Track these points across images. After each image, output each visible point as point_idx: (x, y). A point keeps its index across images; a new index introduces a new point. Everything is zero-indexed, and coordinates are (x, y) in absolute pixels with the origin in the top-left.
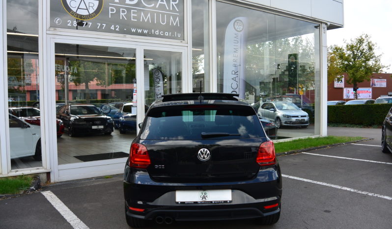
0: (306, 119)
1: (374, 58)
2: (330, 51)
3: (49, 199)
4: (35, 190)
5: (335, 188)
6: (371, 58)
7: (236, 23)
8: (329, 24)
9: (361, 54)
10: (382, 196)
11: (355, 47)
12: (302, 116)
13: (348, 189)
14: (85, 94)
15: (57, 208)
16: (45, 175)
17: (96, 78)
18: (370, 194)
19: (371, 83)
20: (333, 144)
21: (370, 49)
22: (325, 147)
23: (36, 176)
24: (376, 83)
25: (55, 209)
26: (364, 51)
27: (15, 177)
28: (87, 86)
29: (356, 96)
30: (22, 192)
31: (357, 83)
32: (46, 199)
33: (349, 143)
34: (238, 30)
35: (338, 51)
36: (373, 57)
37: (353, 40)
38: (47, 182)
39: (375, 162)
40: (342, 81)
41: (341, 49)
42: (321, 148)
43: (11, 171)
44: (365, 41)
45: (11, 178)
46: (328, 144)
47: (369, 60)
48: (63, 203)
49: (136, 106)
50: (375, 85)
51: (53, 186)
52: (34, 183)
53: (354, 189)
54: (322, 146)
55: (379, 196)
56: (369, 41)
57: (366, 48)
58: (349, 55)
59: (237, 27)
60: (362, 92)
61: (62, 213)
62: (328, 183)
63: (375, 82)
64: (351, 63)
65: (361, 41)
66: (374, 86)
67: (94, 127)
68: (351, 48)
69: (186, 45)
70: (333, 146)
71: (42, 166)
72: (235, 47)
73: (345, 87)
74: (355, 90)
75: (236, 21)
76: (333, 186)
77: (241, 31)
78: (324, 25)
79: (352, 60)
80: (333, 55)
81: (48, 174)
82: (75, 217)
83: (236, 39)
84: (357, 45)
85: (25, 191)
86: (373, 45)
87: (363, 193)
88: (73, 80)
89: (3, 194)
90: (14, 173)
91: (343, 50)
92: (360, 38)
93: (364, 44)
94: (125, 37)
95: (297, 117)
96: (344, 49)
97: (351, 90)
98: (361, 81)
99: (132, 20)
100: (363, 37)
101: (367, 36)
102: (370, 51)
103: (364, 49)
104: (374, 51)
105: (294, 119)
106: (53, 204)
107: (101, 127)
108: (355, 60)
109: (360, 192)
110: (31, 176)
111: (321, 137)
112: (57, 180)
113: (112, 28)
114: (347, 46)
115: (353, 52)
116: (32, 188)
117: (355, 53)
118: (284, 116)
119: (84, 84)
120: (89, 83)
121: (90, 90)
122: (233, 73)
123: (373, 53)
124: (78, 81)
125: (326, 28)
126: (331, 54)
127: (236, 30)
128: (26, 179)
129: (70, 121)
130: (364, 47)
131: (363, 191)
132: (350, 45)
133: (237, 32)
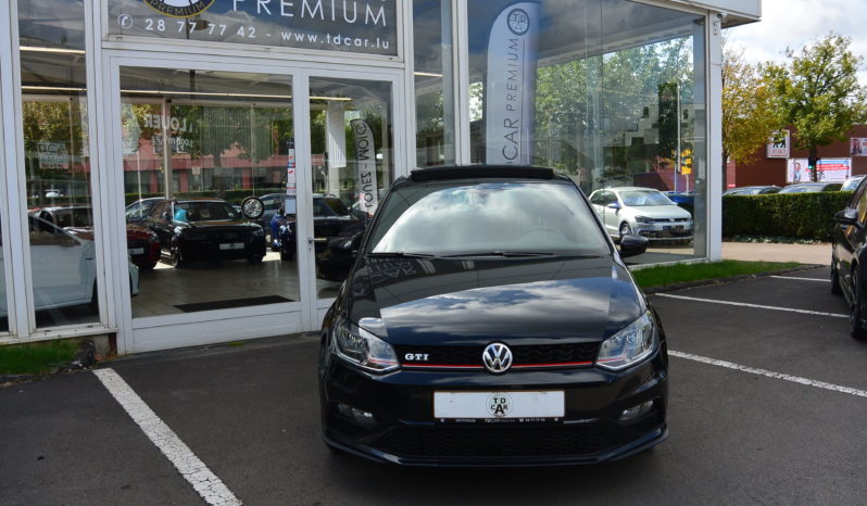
0: (686, 225)
1: (856, 92)
2: (756, 76)
3: (106, 383)
4: (82, 368)
5: (700, 363)
6: (851, 91)
7: (512, 17)
8: (725, 14)
9: (827, 82)
10: (793, 379)
11: (814, 66)
12: (677, 220)
13: (726, 364)
14: (214, 179)
15: (118, 399)
16: (106, 339)
17: (236, 143)
18: (768, 374)
19: (852, 148)
20: (730, 277)
21: (848, 70)
22: (708, 283)
23: (86, 341)
24: (863, 148)
25: (114, 399)
26: (835, 75)
27: (44, 342)
28: (217, 161)
29: (815, 175)
30: (55, 371)
31: (818, 147)
32: (100, 383)
33: (767, 274)
34: (519, 31)
35: (774, 76)
36: (854, 88)
37: (809, 48)
38: (109, 355)
39: (808, 312)
40: (783, 142)
41: (781, 72)
42: (700, 284)
43: (35, 332)
44: (836, 53)
45: (35, 346)
46: (716, 276)
47: (844, 95)
48: (132, 391)
49: (295, 197)
50: (860, 152)
51: (121, 362)
52: (80, 354)
53: (739, 364)
54: (703, 280)
55: (787, 377)
56: (846, 51)
57: (839, 67)
58: (800, 86)
59: (514, 25)
60: (830, 168)
61: (127, 407)
62: (687, 352)
63: (861, 145)
64: (804, 103)
65: (826, 53)
66: (858, 155)
67: (224, 246)
68: (804, 68)
69: (402, 65)
70: (729, 280)
71: (99, 321)
72: (511, 68)
73: (791, 157)
74: (812, 163)
75: (512, 11)
76: (696, 358)
77: (523, 33)
78: (713, 18)
79: (807, 95)
80: (763, 84)
81: (112, 337)
82: (151, 413)
83: (512, 51)
84: (818, 61)
85: (61, 369)
86: (855, 61)
87: (755, 372)
88: (187, 149)
89: (17, 373)
90: (43, 334)
91: (787, 73)
92: (826, 46)
93: (834, 60)
94: (268, 50)
95: (668, 220)
96: (789, 70)
97: (804, 163)
98: (827, 143)
99: (283, 14)
100: (833, 43)
101: (841, 41)
102: (847, 75)
103: (833, 71)
104: (857, 74)
105: (659, 226)
106: (113, 391)
107: (240, 246)
108: (812, 95)
109: (749, 370)
110: (76, 342)
111: (707, 262)
112: (130, 350)
113: (241, 32)
114: (796, 64)
115: (810, 78)
116: (76, 363)
117: (814, 80)
118: (639, 219)
119: (211, 156)
120: (222, 155)
121: (224, 170)
122: (508, 124)
123: (855, 80)
124: (197, 150)
125: (719, 24)
126: (759, 82)
127: (514, 32)
128: (65, 346)
129: (174, 233)
130: (835, 64)
131: (755, 368)
132: (801, 63)
133: (514, 36)
